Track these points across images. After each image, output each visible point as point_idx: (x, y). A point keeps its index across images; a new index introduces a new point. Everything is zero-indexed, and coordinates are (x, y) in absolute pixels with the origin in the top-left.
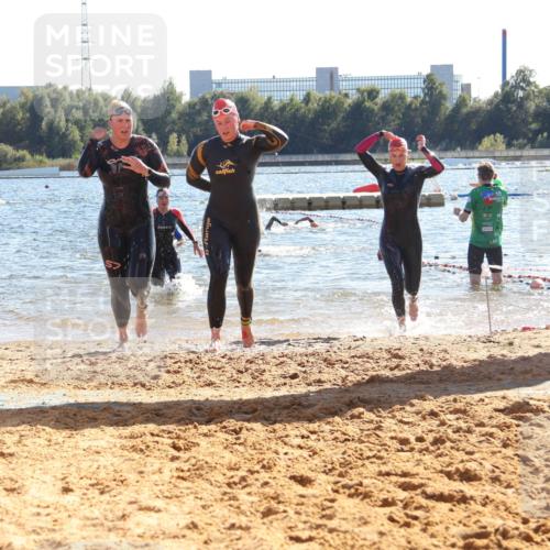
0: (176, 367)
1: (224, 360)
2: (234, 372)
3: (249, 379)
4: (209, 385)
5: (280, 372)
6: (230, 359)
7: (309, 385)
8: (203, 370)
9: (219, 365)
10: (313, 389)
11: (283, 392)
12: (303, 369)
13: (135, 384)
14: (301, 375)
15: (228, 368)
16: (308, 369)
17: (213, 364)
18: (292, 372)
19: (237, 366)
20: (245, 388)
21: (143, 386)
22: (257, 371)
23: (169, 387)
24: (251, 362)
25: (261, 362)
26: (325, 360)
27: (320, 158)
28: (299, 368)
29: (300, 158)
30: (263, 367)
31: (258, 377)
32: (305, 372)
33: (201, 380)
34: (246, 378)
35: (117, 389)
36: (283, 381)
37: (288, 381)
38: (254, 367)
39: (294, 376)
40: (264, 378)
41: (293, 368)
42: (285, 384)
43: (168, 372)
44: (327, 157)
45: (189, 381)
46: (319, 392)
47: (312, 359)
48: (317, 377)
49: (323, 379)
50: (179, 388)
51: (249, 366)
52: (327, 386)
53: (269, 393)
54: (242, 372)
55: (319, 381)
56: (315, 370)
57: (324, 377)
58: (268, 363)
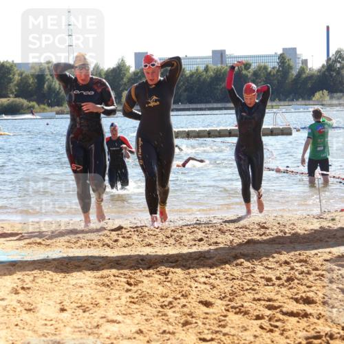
0: (128, 234)
1: (158, 230)
2: (164, 237)
3: (173, 242)
4: (148, 245)
5: (192, 237)
6: (161, 229)
7: (210, 245)
8: (145, 236)
9: (155, 233)
10: (212, 247)
11: (194, 249)
12: (206, 236)
13: (104, 245)
14: (205, 239)
15: (160, 235)
16: (209, 235)
17: (151, 232)
18: (199, 237)
19: (166, 234)
20: (171, 247)
21: (109, 246)
22: (178, 236)
23: (124, 247)
24: (174, 231)
25: (180, 231)
26: (220, 230)
27: (215, 105)
28: (204, 235)
29: (203, 106)
30: (182, 234)
31: (178, 240)
32: (207, 237)
33: (144, 242)
34: (171, 241)
35: (92, 248)
36: (194, 243)
37: (197, 243)
38: (176, 234)
39: (201, 240)
40: (182, 241)
41: (200, 235)
42: (195, 245)
43: (124, 237)
44: (219, 105)
45: (136, 243)
46: (216, 249)
47: (211, 229)
48: (215, 240)
49: (218, 241)
50: (130, 247)
51: (173, 233)
52: (221, 246)
53: (185, 250)
54: (168, 238)
55: (216, 243)
56: (214, 236)
57: (219, 240)
58: (184, 232)
